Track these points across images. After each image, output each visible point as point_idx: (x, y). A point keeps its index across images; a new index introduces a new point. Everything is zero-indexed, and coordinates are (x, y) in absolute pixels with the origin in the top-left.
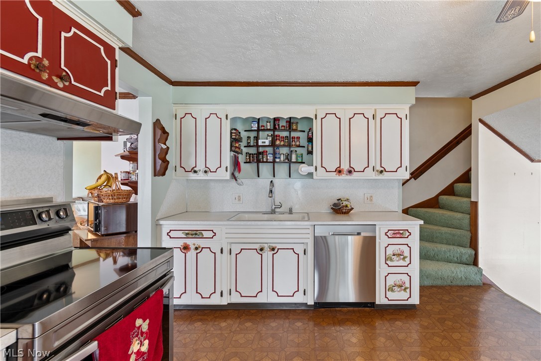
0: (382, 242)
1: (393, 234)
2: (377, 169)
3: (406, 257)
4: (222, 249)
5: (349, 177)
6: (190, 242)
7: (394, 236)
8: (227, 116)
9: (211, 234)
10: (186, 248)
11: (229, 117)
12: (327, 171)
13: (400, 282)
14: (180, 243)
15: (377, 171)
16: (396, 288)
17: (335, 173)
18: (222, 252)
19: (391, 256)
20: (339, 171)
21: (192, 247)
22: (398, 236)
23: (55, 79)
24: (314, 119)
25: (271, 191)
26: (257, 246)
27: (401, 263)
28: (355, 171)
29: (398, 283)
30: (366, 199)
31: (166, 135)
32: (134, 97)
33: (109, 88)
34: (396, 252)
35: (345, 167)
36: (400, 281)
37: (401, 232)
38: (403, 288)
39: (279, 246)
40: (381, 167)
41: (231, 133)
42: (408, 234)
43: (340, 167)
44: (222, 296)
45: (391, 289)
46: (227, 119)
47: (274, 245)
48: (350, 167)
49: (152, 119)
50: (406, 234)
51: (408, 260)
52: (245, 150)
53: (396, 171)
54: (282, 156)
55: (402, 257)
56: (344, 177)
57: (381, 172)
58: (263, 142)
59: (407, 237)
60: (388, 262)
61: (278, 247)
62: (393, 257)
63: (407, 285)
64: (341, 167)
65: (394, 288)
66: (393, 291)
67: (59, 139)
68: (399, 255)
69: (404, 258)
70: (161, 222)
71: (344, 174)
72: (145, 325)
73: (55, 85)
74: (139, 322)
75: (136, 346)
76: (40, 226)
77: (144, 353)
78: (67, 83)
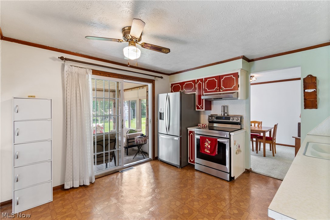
72: (209, 142)
73: (221, 91)
74: (207, 140)
75: (207, 144)
76: (231, 121)
77: (209, 148)
78: (223, 90)
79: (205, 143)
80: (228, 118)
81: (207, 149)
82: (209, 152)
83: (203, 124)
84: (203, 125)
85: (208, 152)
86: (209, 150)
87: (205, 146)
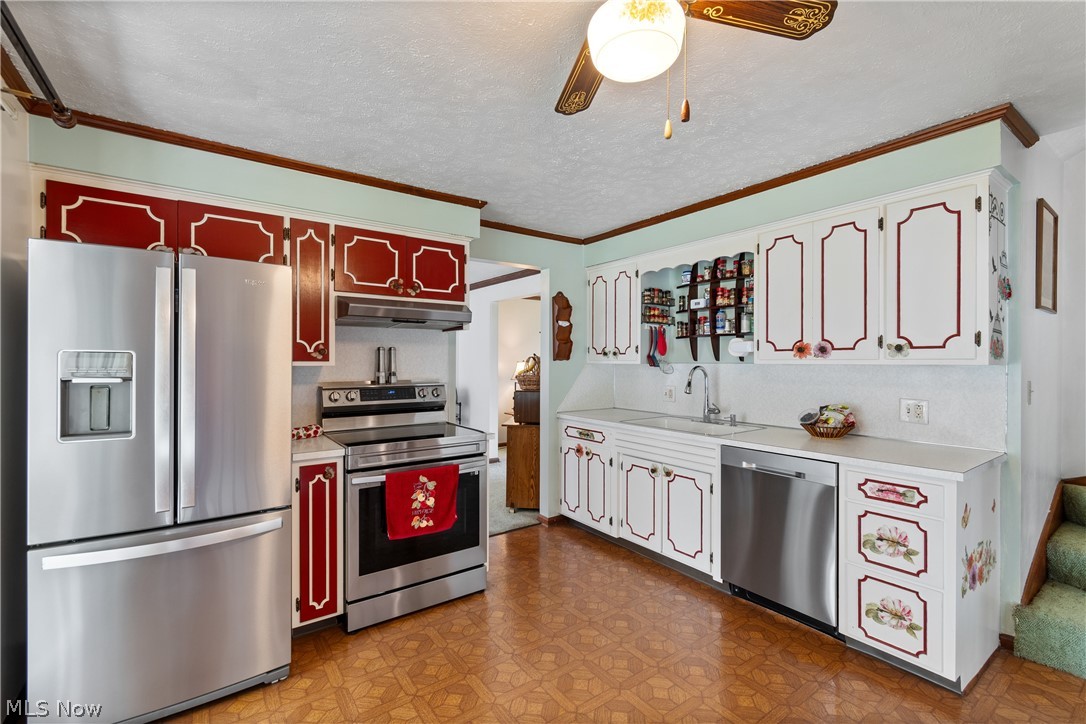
0: (851, 503)
1: (879, 490)
2: (889, 342)
3: (915, 553)
4: (611, 460)
5: (821, 361)
6: (584, 444)
7: (881, 495)
8: (637, 272)
9: (600, 439)
10: (579, 451)
11: (640, 274)
12: (776, 350)
13: (897, 607)
14: (574, 443)
15: (889, 346)
16: (887, 617)
17: (793, 353)
18: (611, 464)
19: (874, 539)
20: (801, 349)
21: (585, 451)
22: (892, 497)
23: (409, 291)
24: (756, 254)
25: (689, 384)
26: (649, 465)
27: (900, 562)
28: (833, 349)
29: (891, 606)
30: (904, 411)
31: (568, 310)
32: (539, 272)
33: (457, 284)
34: (887, 535)
35: (813, 340)
36: (897, 603)
37: (901, 490)
38: (907, 623)
39: (676, 471)
40: (899, 337)
41: (643, 296)
42: (919, 498)
43: (802, 340)
44: (611, 523)
45: (876, 613)
46: (637, 276)
47: (670, 468)
48: (823, 340)
49: (550, 294)
50: (913, 497)
51: (918, 561)
52: (679, 318)
53: (944, 346)
54: (727, 324)
55: (903, 549)
56: (810, 360)
57: (899, 348)
58: (699, 303)
59: (917, 506)
60: (866, 551)
61: (675, 473)
62: (879, 543)
63: (918, 620)
64: (805, 341)
65: (880, 613)
66: (876, 618)
67: (444, 331)
68: (894, 542)
69: (909, 554)
70: (562, 416)
71: (810, 354)
72: (431, 485)
73: (409, 295)
74: (423, 479)
75: (421, 497)
76: (418, 400)
77: (429, 507)
78: (418, 291)
79: (413, 497)
80: (408, 390)
81: (421, 516)
82: (431, 523)
83: (307, 429)
84: (311, 432)
85: (424, 524)
86: (430, 516)
87: (416, 505)
